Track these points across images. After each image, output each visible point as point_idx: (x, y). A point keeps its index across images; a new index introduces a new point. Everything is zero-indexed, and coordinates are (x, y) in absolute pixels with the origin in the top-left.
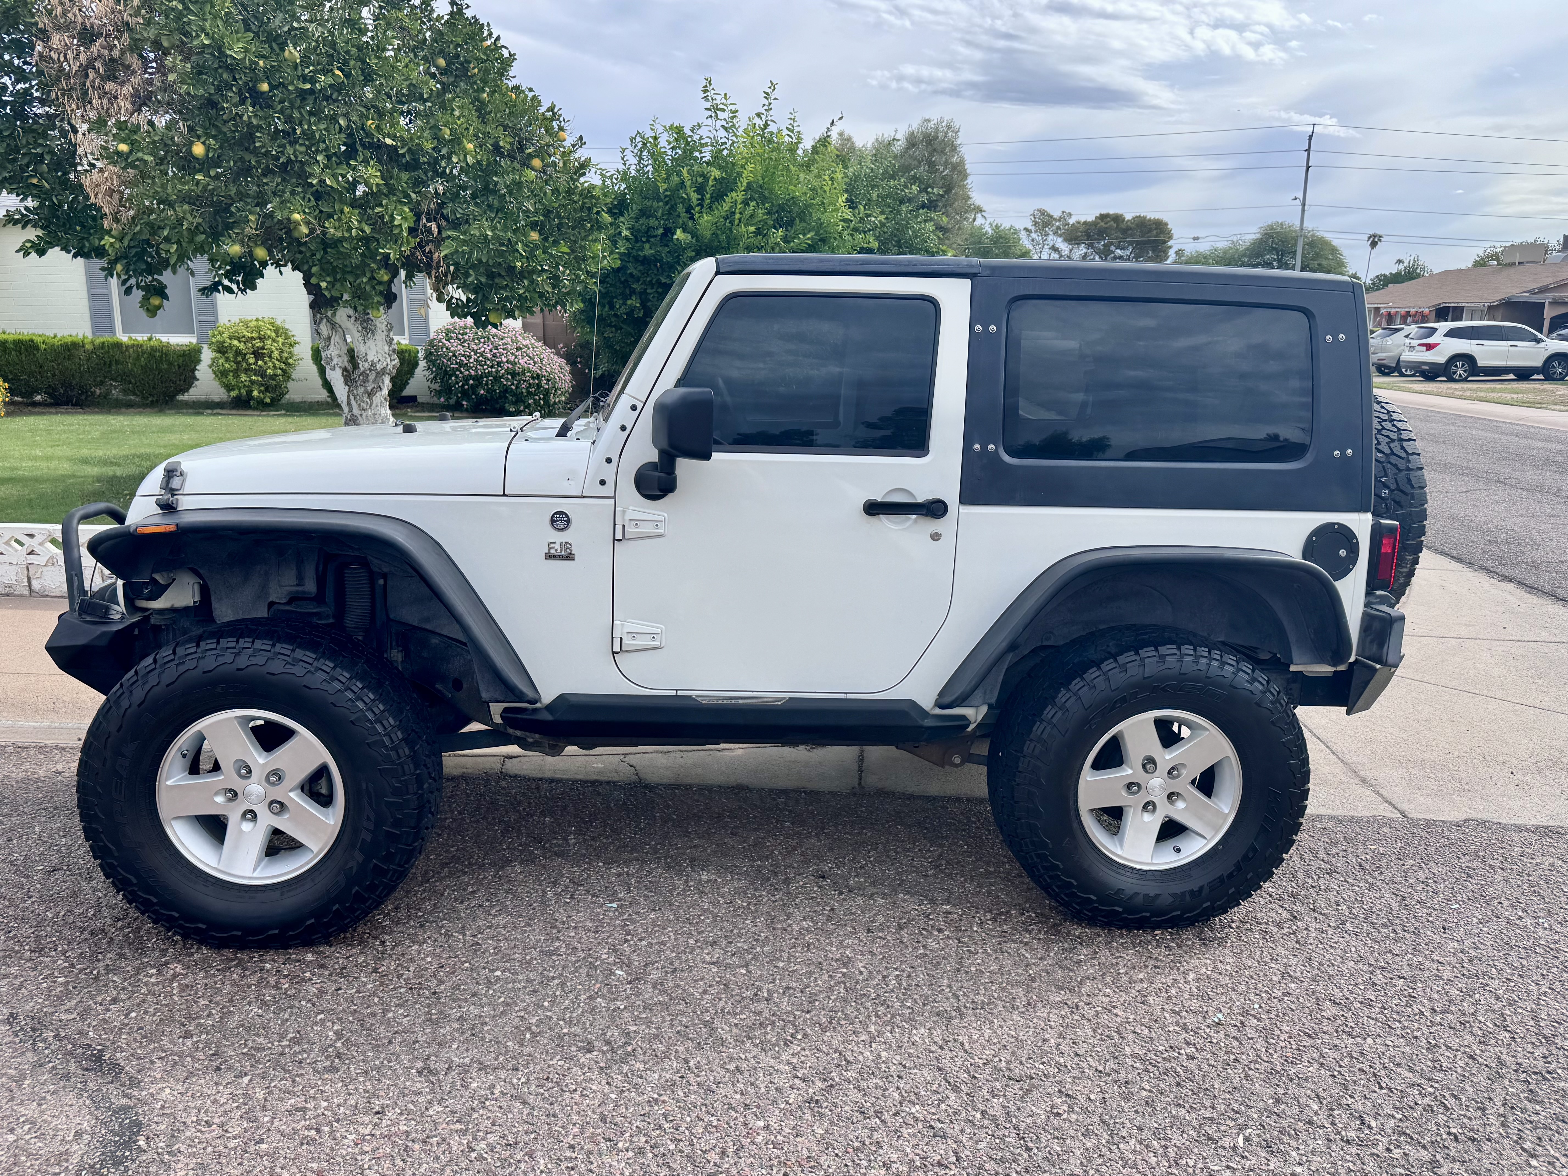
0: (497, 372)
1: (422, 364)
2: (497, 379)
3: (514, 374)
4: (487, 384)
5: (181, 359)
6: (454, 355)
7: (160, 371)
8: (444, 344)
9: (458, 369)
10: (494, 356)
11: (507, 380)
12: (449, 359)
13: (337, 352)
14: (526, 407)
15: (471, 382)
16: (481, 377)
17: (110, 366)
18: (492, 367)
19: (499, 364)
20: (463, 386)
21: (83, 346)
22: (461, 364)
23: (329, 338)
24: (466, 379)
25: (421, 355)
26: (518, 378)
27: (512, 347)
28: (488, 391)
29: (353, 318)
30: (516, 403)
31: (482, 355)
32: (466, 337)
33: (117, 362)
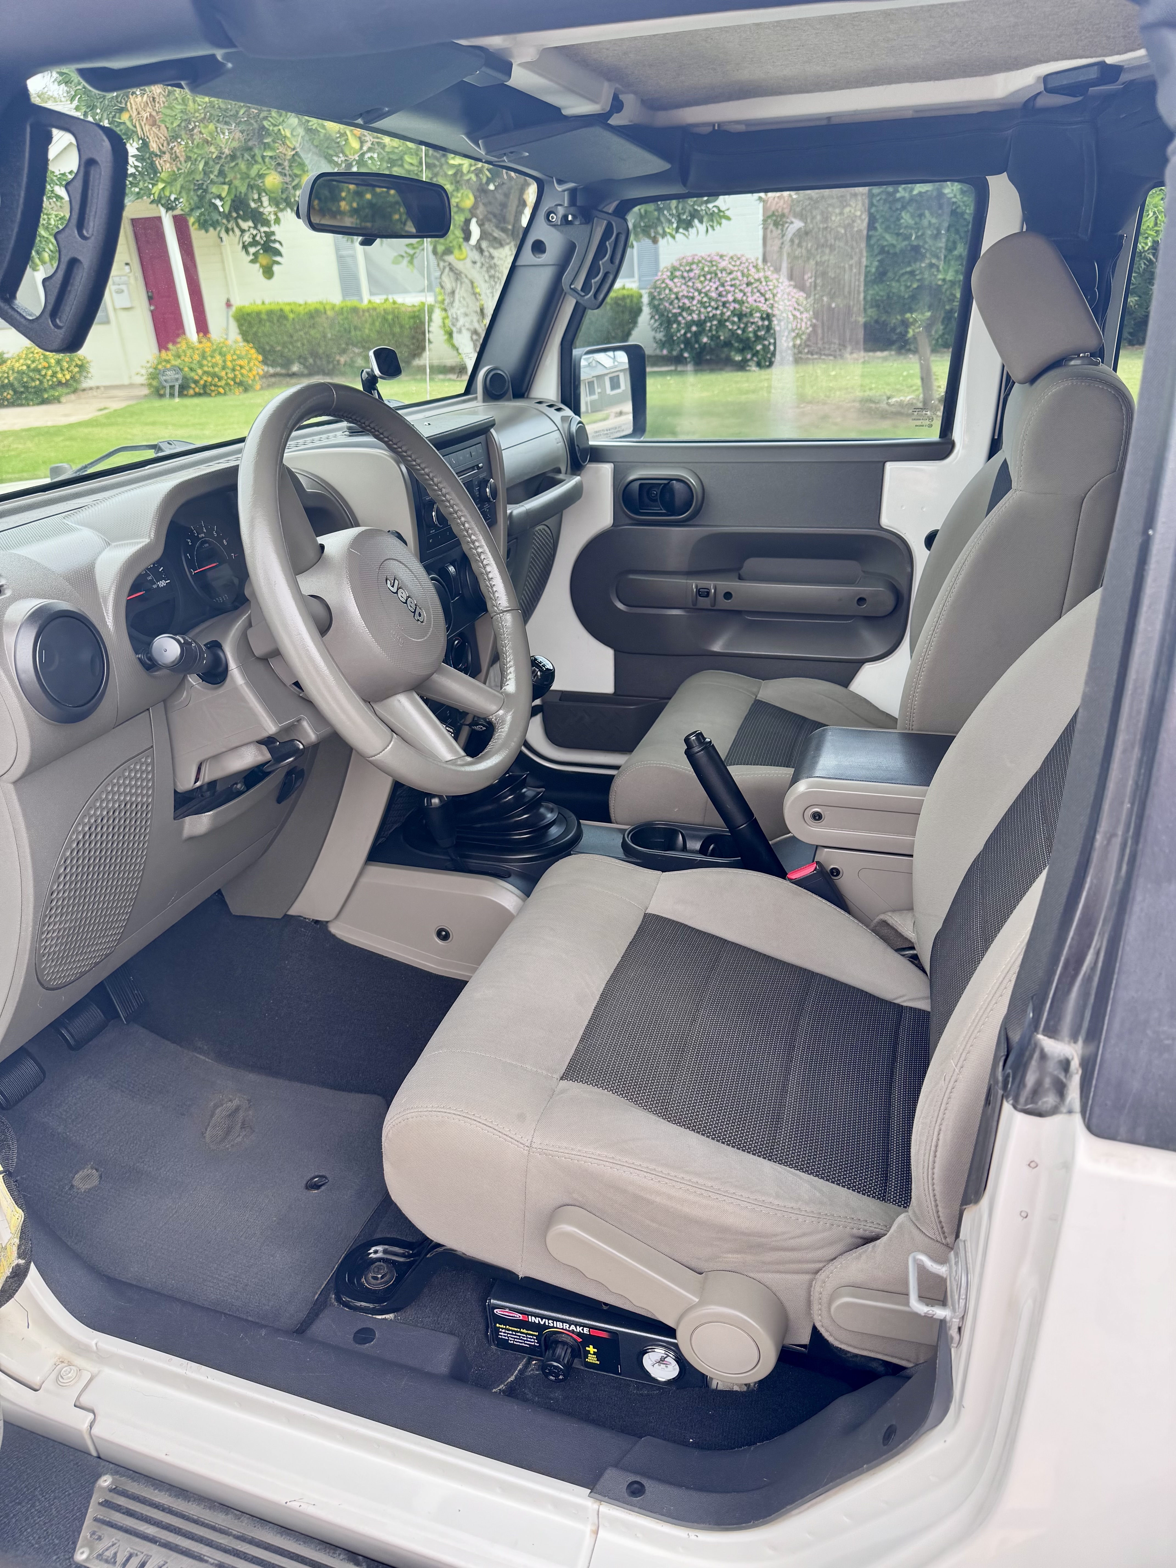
0: (722, 314)
1: (646, 311)
2: (722, 323)
3: (741, 316)
4: (710, 330)
5: (412, 321)
6: (677, 298)
7: (394, 335)
8: (667, 286)
9: (680, 314)
10: (720, 295)
11: (733, 323)
12: (671, 303)
13: (462, 310)
14: (753, 355)
15: (694, 329)
16: (705, 322)
17: (350, 332)
18: (717, 308)
19: (724, 304)
20: (685, 334)
21: (325, 313)
22: (683, 308)
23: (453, 292)
24: (689, 325)
25: (645, 300)
26: (745, 320)
27: (741, 281)
28: (712, 338)
29: (479, 265)
30: (741, 351)
31: (706, 295)
32: (692, 274)
33: (356, 328)
